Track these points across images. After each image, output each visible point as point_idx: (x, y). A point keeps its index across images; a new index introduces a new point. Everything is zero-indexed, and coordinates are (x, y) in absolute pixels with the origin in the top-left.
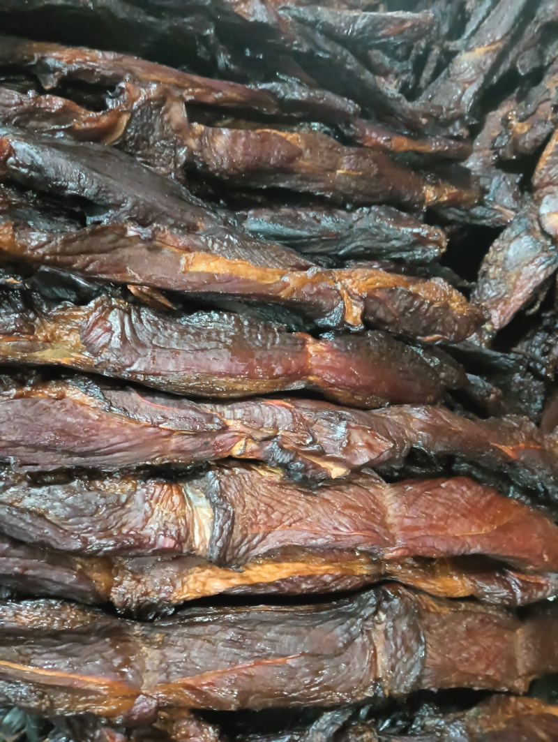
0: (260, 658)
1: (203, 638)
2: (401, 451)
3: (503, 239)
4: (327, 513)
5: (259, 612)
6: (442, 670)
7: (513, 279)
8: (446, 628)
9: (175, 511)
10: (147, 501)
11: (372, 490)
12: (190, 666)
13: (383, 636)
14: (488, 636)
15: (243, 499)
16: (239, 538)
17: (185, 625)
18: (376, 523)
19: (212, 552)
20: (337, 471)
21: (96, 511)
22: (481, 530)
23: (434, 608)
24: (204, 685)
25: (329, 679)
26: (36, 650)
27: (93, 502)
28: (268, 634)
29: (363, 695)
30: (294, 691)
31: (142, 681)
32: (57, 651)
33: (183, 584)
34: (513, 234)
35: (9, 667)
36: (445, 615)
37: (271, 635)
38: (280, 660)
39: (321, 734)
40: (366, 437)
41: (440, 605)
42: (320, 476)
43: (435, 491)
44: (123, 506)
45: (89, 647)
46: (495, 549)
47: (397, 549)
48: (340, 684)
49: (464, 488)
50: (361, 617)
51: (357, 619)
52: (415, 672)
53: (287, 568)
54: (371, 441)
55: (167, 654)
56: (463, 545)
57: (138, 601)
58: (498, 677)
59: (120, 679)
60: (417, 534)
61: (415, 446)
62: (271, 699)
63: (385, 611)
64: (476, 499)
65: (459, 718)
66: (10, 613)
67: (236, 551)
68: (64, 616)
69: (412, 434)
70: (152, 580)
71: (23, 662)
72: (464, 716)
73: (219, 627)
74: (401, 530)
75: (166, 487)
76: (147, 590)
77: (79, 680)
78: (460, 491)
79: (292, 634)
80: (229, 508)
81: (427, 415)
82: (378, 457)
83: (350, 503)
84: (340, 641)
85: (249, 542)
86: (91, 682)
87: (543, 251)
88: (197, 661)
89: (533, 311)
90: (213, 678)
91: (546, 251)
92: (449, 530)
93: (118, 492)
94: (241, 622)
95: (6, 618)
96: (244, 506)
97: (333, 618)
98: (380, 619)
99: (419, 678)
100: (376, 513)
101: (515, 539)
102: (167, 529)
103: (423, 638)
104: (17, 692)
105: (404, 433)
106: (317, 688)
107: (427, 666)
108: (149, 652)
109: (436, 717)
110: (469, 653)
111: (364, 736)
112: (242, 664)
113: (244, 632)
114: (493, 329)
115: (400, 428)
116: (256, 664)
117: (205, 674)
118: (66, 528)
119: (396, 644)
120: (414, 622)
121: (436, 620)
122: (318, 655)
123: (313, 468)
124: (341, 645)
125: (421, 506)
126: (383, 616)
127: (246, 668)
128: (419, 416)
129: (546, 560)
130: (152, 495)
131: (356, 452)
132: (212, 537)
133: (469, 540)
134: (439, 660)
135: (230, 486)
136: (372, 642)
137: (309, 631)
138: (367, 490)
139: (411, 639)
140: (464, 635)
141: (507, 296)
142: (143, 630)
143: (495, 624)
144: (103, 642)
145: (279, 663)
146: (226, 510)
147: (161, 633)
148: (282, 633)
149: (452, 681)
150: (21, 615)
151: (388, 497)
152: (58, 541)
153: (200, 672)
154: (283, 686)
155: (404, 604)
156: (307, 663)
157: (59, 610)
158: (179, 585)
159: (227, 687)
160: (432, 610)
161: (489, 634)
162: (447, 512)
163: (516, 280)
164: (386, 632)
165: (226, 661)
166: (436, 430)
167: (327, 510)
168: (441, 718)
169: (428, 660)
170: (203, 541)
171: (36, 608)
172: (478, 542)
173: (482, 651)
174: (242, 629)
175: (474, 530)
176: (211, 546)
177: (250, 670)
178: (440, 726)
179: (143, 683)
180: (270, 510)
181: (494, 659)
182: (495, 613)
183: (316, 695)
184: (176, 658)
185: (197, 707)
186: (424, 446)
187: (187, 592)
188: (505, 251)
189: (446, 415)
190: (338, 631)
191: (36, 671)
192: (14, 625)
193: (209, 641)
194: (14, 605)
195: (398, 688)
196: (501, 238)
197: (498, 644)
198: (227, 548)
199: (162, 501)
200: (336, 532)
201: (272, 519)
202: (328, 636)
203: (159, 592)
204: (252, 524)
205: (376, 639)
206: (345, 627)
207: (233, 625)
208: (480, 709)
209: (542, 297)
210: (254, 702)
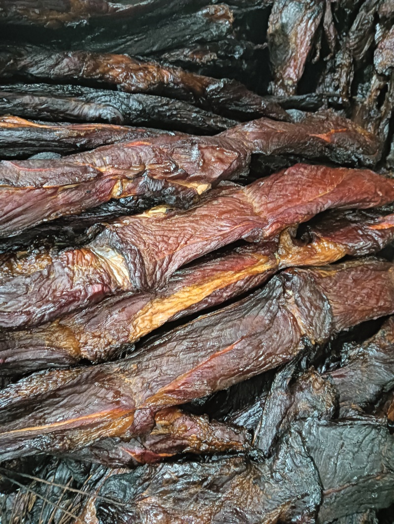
0: (214, 353)
1: (166, 355)
2: (245, 158)
3: (275, 13)
4: (209, 224)
5: (200, 321)
6: (346, 314)
7: (294, 40)
8: (338, 285)
9: (91, 265)
10: (65, 266)
11: (235, 196)
12: (165, 377)
13: (295, 306)
14: (371, 280)
15: (142, 238)
16: (151, 267)
17: (149, 351)
18: (248, 215)
19: (135, 282)
20: (201, 188)
21: (27, 289)
22: (326, 191)
23: (324, 274)
24: (179, 386)
25: (268, 348)
26: (46, 412)
27: (21, 283)
28: (213, 334)
29: (297, 350)
30: (247, 365)
31: (134, 401)
32: (62, 406)
33: (135, 327)
34: (281, 6)
35: (31, 431)
36: (334, 276)
37: (214, 334)
38: (229, 348)
39: (279, 390)
40: (216, 154)
41: (327, 271)
42: (190, 195)
43: (282, 178)
44: (48, 278)
45: (84, 394)
46: (341, 198)
47: (271, 226)
48: (277, 349)
49: (302, 170)
50: (274, 297)
51: (272, 300)
52: (328, 320)
53: (209, 286)
54: (221, 156)
55: (145, 376)
56: (318, 204)
57: (105, 351)
58: (388, 304)
59: (117, 407)
60: (281, 210)
61: (254, 152)
62: (233, 378)
63: (290, 288)
64: (314, 173)
65: (372, 342)
66: (12, 392)
67: (154, 276)
68: (55, 378)
69: (249, 144)
70: (109, 333)
71: (40, 424)
72: (375, 339)
73: (175, 343)
74: (268, 213)
75: (75, 252)
76: (108, 341)
77: (86, 419)
78: (300, 173)
79: (230, 327)
80: (133, 247)
81: (256, 127)
82: (230, 167)
83: (222, 210)
84: (266, 320)
85: (160, 267)
86: (97, 417)
87: (306, 9)
88: (169, 372)
89: (316, 58)
90: (185, 378)
91: (309, 8)
92: (303, 199)
93: (39, 269)
94: (190, 333)
95: (11, 397)
96: (145, 243)
97: (255, 306)
98: (288, 295)
99: (332, 324)
100: (245, 209)
101: (353, 188)
102: (91, 280)
103: (324, 296)
104: (42, 442)
105: (243, 144)
106: (262, 358)
107: (335, 315)
108: (131, 381)
109: (356, 348)
110: (361, 296)
111: (311, 379)
112: (203, 361)
113: (194, 339)
114: (294, 83)
115: (239, 142)
116: (212, 357)
117: (177, 379)
118: (9, 310)
119: (306, 307)
120: (314, 288)
121: (329, 281)
122: (254, 335)
123: (182, 190)
124: (267, 322)
125: (276, 192)
126: (290, 293)
127: (206, 363)
128: (250, 130)
129: (381, 195)
130: (68, 261)
131: (212, 167)
132: (130, 272)
133: (320, 200)
134: (342, 309)
135: (126, 233)
136: (289, 312)
137: (241, 320)
138: (232, 197)
139: (316, 300)
140: (353, 285)
141: (294, 54)
142: (120, 366)
143: (372, 270)
144: (94, 386)
145: (229, 350)
146: (131, 250)
147: (134, 363)
148: (222, 330)
149: (357, 318)
150: (22, 390)
151: (249, 196)
152: (6, 321)
153: (174, 378)
154: (238, 365)
155: (302, 278)
156: (248, 342)
157: (49, 375)
158: (131, 328)
159: (198, 380)
160: (323, 276)
161: (370, 278)
162: (297, 188)
163: (296, 40)
164: (296, 302)
165: (190, 364)
166: (266, 136)
167: (208, 221)
168: (360, 347)
169: (334, 311)
170: (124, 279)
171: (31, 381)
172: (328, 198)
173: (370, 291)
174: (192, 338)
175: (321, 193)
176: (132, 279)
177: (209, 363)
178: (361, 352)
179: (135, 403)
180: (165, 239)
181: (381, 294)
182: (369, 263)
183: (263, 362)
184: (152, 377)
185: (181, 402)
186: (261, 149)
187: (140, 331)
188: (280, 21)
189: (270, 123)
190: (262, 314)
191: (52, 426)
192: (19, 399)
193: (172, 356)
194: (14, 385)
195: (320, 336)
196: (273, 12)
197: (379, 283)
198: (145, 276)
199: (78, 262)
200: (221, 233)
201: (171, 244)
202: (257, 320)
203: (118, 339)
204: (157, 253)
205: (291, 309)
206: (265, 309)
207: (185, 337)
208: (384, 330)
209: (318, 46)
210: (221, 385)
